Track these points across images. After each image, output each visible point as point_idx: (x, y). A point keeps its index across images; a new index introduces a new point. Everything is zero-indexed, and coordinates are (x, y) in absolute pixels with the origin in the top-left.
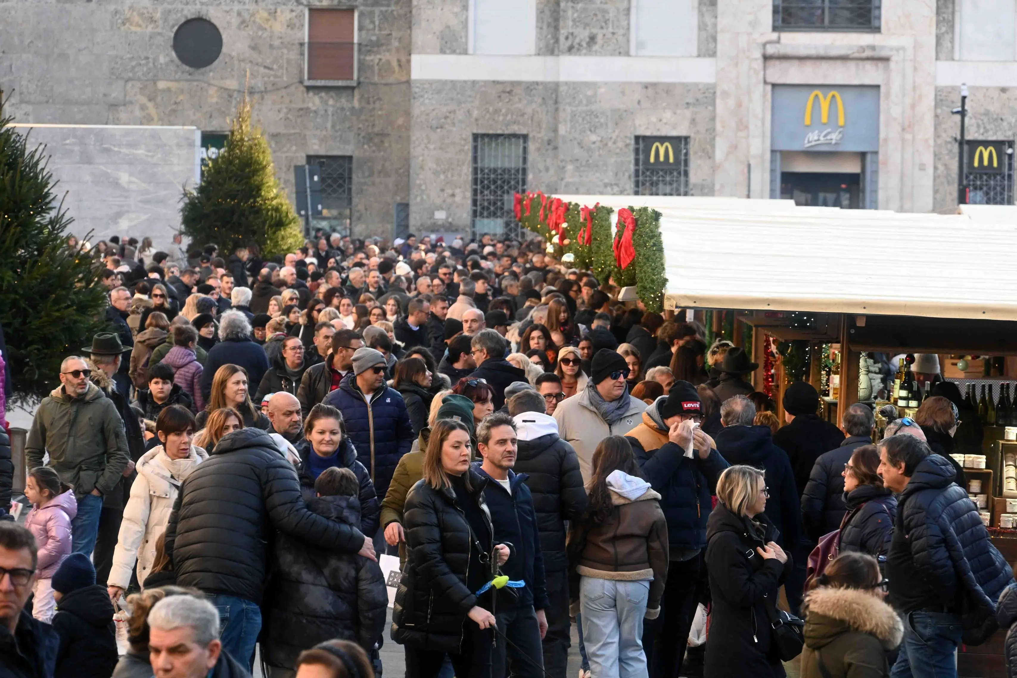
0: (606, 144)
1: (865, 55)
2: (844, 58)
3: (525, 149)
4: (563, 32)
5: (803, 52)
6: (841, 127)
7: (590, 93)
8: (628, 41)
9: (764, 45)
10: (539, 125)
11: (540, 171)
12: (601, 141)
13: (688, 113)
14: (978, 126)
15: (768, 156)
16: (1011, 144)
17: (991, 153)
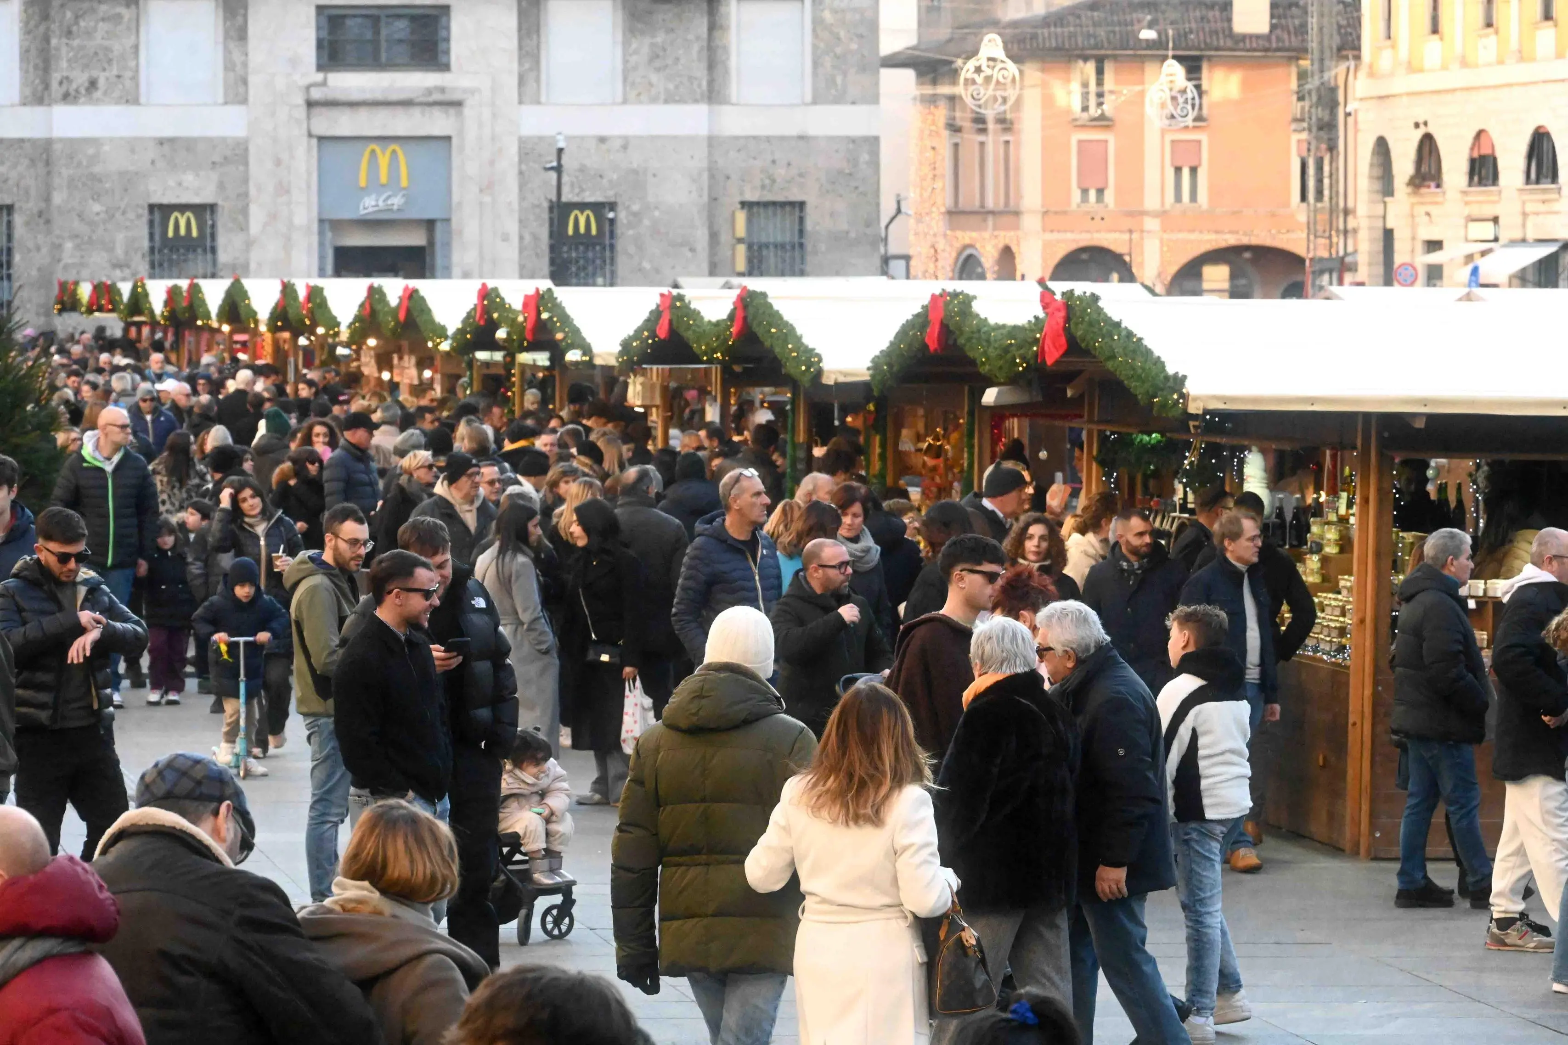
0: (113, 216)
1: (431, 99)
2: (407, 103)
3: (9, 223)
4: (56, 77)
5: (355, 97)
6: (404, 189)
7: (91, 151)
8: (137, 86)
9: (308, 88)
10: (27, 192)
11: (29, 251)
12: (107, 212)
13: (214, 176)
15: (315, 227)
16: (612, 206)
17: (588, 218)
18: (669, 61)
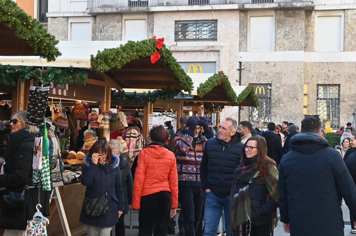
1: (209, 50)
2: (201, 51)
5: (185, 49)
9: (170, 46)
14: (257, 78)
16: (270, 85)
17: (262, 89)
18: (291, 36)
